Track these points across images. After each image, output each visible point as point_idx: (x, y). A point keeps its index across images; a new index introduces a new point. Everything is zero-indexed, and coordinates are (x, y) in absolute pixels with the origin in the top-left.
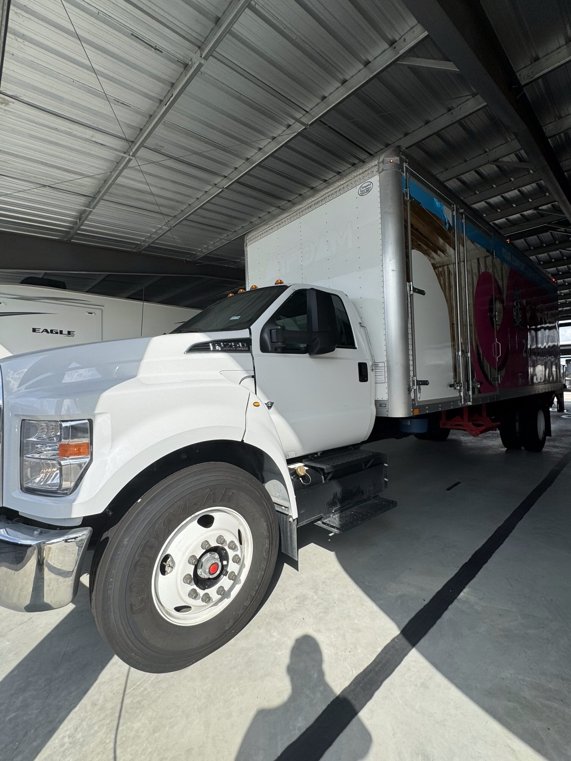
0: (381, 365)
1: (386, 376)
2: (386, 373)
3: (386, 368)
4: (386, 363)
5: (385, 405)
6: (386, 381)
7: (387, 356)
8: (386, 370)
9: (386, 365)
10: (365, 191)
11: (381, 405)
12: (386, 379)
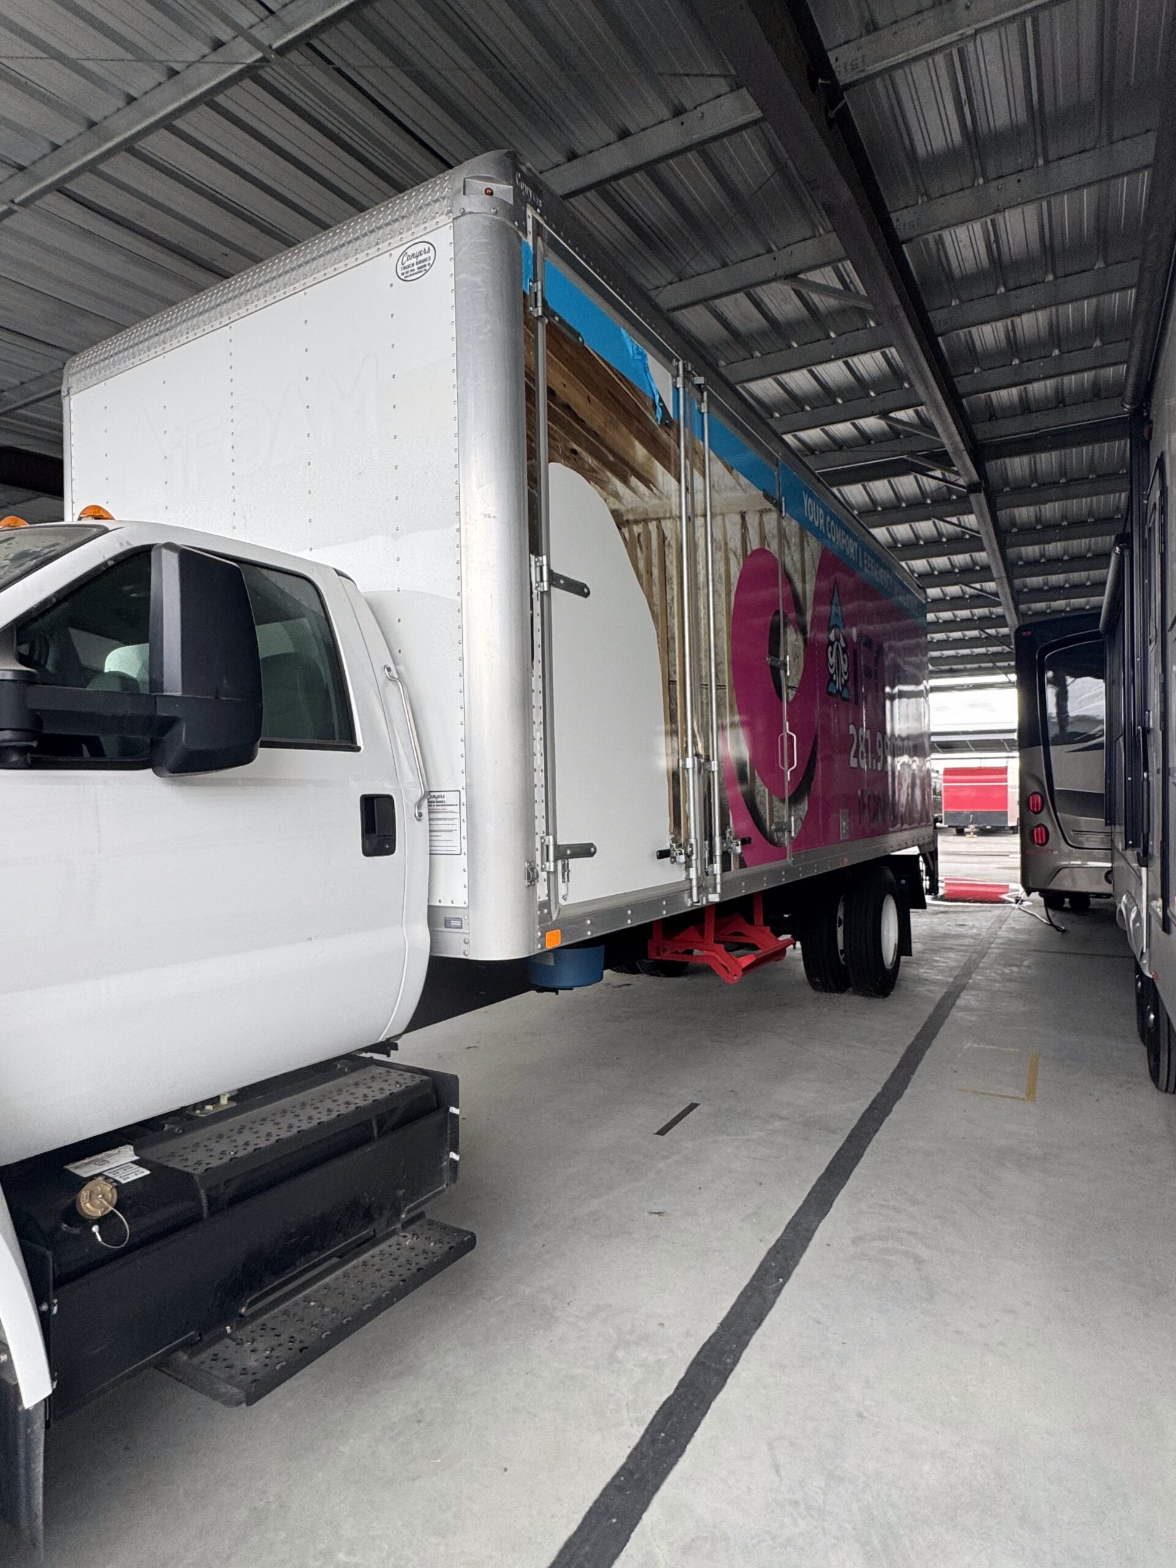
0: (449, 798)
1: (464, 833)
2: (464, 825)
3: (464, 808)
4: (463, 793)
5: (458, 923)
6: (465, 850)
7: (467, 772)
8: (464, 817)
9: (464, 800)
10: (416, 267)
11: (447, 923)
12: (464, 842)
